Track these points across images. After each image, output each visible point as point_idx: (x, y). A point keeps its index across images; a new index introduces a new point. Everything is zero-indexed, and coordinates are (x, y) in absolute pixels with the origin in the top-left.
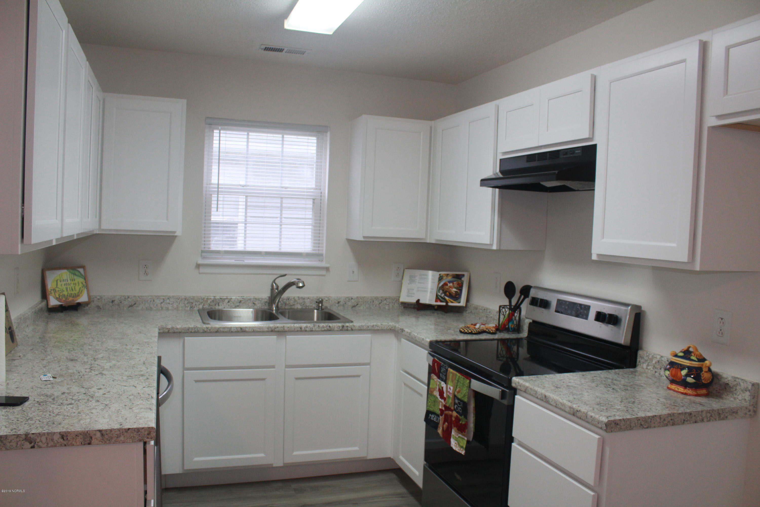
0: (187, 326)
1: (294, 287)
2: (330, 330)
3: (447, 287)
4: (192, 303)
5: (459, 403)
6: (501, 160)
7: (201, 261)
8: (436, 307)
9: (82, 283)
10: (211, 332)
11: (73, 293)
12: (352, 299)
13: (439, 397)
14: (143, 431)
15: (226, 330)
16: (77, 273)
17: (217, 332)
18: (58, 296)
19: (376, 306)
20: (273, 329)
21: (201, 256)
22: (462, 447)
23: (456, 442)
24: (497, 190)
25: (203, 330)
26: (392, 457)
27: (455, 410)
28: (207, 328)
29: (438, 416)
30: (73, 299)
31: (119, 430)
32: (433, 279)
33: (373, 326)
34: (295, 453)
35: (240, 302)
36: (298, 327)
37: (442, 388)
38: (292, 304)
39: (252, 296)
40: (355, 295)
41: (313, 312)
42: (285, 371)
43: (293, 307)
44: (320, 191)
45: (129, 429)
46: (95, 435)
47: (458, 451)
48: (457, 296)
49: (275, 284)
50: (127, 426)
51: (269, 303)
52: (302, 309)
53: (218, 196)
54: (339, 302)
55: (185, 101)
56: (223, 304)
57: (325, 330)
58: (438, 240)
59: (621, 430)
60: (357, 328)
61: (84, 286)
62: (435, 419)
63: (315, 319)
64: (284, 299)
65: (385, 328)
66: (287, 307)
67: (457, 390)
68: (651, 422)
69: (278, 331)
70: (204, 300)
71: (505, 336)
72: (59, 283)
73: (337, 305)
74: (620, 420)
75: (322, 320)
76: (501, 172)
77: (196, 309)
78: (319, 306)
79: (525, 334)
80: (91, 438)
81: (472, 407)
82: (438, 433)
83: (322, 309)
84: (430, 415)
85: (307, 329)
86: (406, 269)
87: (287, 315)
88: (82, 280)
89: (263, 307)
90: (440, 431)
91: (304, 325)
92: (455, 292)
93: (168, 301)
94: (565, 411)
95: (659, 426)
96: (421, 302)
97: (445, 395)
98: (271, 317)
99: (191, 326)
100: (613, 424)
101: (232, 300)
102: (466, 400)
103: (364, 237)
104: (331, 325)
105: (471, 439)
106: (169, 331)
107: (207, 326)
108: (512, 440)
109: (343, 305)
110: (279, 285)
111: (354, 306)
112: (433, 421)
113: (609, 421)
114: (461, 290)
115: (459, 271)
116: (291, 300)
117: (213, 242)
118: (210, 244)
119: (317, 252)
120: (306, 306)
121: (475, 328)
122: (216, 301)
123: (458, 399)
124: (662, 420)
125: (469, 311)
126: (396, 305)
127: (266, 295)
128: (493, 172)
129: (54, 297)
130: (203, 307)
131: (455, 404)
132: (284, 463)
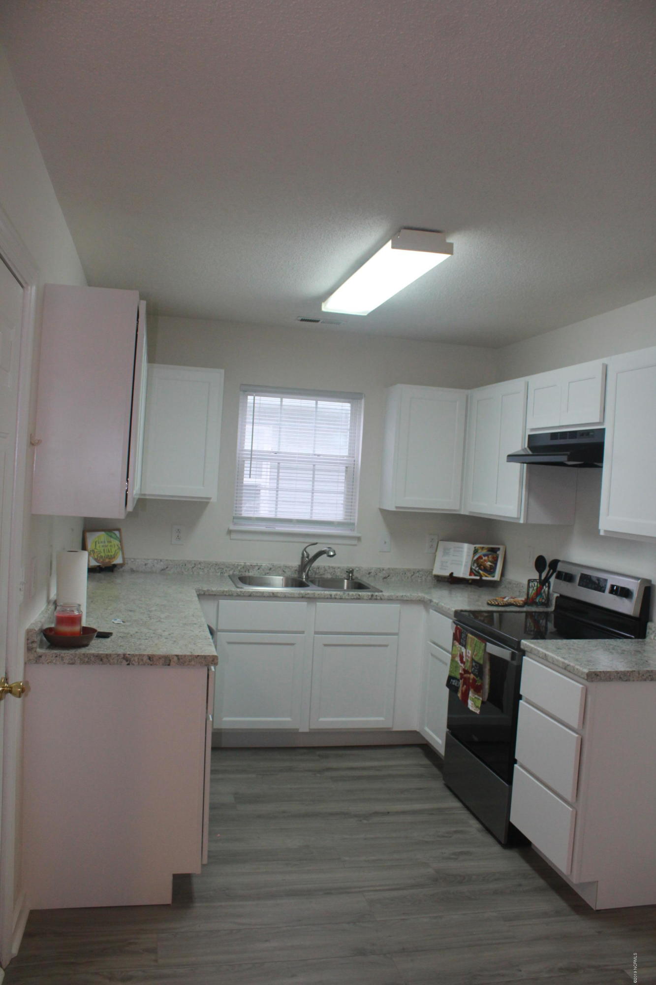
0: (222, 589)
1: (325, 555)
2: (359, 599)
3: (482, 561)
4: (223, 569)
5: (476, 665)
6: (530, 436)
7: (232, 527)
8: (470, 581)
9: (118, 545)
10: (244, 596)
11: (109, 554)
12: (383, 570)
13: (459, 662)
14: (209, 658)
15: (258, 595)
16: (113, 536)
17: (250, 596)
18: (96, 557)
19: (408, 578)
20: (304, 595)
21: (233, 522)
22: (477, 707)
23: (473, 703)
24: (525, 465)
25: (237, 594)
26: (418, 731)
27: (472, 673)
28: (241, 592)
29: (458, 680)
30: (110, 560)
31: (191, 656)
32: (468, 552)
33: (402, 596)
34: (321, 719)
35: (270, 569)
36: (328, 594)
37: (462, 653)
38: (321, 573)
39: (282, 563)
40: (386, 566)
41: (344, 582)
42: (314, 637)
43: (323, 576)
44: (353, 459)
45: (198, 656)
46: (173, 658)
47: (474, 711)
48: (492, 570)
49: (306, 552)
50: (197, 654)
51: (299, 572)
52: (332, 578)
53: (251, 462)
54: (369, 573)
55: (223, 371)
56: (253, 570)
57: (354, 599)
58: (471, 512)
59: (601, 680)
60: (386, 597)
61: (119, 548)
62: (456, 684)
63: (345, 587)
64: (314, 568)
65: (414, 599)
66: (317, 576)
67: (475, 654)
68: (630, 676)
69: (309, 598)
70: (235, 567)
71: (534, 609)
72: (98, 545)
73: (368, 576)
74: (600, 672)
75: (352, 588)
76: (530, 447)
77: (226, 575)
78: (349, 576)
79: (552, 608)
80: (170, 660)
81: (487, 669)
82: (458, 697)
83: (352, 579)
84: (452, 680)
85: (337, 597)
86: (442, 540)
87: (317, 584)
88: (117, 542)
89: (293, 575)
90: (459, 695)
91: (334, 593)
92: (490, 565)
93: (199, 566)
94: (559, 667)
95: (637, 680)
96: (455, 575)
97: (464, 660)
98: (301, 584)
99: (226, 590)
100: (593, 674)
101: (263, 567)
102: (481, 662)
103: (397, 507)
104: (360, 593)
105: (486, 699)
106: (204, 593)
107: (241, 590)
108: (520, 697)
109: (374, 576)
110: (309, 553)
111: (385, 578)
112: (454, 685)
113: (590, 672)
114: (496, 564)
115: (497, 544)
116: (321, 569)
117: (244, 509)
118: (241, 511)
119: (349, 521)
120: (337, 576)
121: (503, 601)
122: (247, 568)
123: (476, 662)
124: (640, 675)
125: (503, 586)
126: (429, 578)
127: (296, 563)
128: (522, 447)
129: (93, 558)
130: (233, 574)
131: (473, 667)
132: (310, 729)
